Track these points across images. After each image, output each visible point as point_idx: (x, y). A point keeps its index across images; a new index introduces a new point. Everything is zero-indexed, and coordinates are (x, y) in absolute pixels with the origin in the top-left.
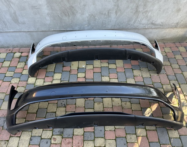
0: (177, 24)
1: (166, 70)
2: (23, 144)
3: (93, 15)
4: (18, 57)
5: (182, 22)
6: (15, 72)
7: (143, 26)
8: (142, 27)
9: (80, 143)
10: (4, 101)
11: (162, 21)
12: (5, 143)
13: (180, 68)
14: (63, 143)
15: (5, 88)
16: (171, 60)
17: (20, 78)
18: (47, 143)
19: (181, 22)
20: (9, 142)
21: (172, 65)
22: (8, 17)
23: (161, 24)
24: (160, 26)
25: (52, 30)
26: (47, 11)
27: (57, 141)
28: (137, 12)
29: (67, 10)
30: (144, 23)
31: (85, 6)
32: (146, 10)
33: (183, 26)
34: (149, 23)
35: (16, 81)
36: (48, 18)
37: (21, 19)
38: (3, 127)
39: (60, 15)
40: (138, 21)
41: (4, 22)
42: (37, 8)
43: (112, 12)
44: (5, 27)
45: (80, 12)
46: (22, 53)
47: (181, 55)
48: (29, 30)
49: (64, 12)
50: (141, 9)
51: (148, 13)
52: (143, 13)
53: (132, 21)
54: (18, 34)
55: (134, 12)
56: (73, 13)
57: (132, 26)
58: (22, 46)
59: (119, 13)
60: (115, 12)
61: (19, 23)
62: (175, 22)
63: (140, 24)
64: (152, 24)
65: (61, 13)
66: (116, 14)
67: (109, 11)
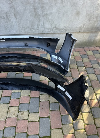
0: (81, 28)
1: (73, 73)
5: (85, 27)
7: (48, 31)
8: (47, 32)
13: (86, 71)
16: (78, 63)
19: (83, 26)
21: (79, 68)
23: (65, 28)
24: (65, 31)
28: (36, 15)
30: (47, 27)
32: (45, 13)
33: (86, 30)
34: (53, 27)
40: (41, 25)
43: (10, 15)
47: (88, 58)
50: (39, 12)
51: (48, 16)
52: (43, 17)
53: (35, 25)
55: (34, 15)
57: (37, 31)
59: (18, 16)
60: (13, 15)
62: (79, 26)
63: (44, 28)
64: (56, 27)
66: (15, 17)
67: (6, 14)
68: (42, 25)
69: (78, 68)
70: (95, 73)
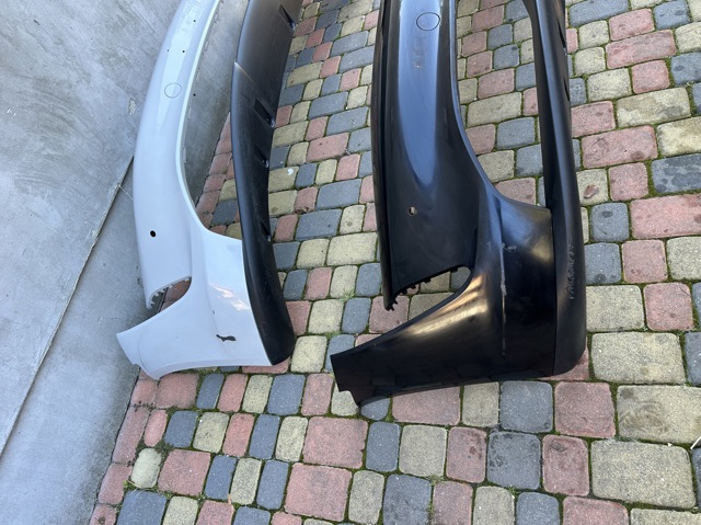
2: (624, 309)
3: (106, 53)
4: (159, 460)
6: (242, 453)
9: (598, 109)
10: (398, 472)
12: (628, 395)
14: (605, 161)
15: (325, 484)
17: (283, 417)
18: (607, 214)
20: (618, 378)
25: (95, 233)
26: (6, 181)
27: (596, 184)
31: (61, 41)
35: (296, 431)
36: (38, 203)
38: (541, 435)
39: (50, 151)
45: (74, 75)
46: (142, 445)
49: (47, 128)
56: (68, 101)
65: (45, 138)
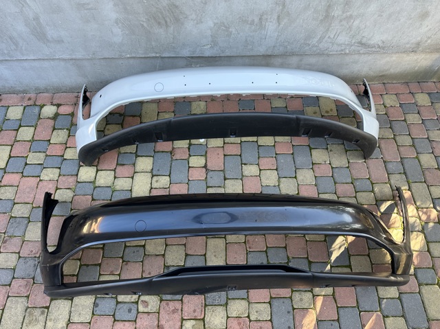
0: (418, 44)
1: (384, 151)
2: (80, 314)
3: (224, 24)
4: (51, 116)
5: (429, 41)
6: (48, 153)
7: (339, 49)
8: (337, 51)
10: (30, 221)
11: (384, 38)
12: (43, 313)
13: (413, 146)
14: (162, 312)
15: (28, 192)
16: (397, 126)
17: (60, 168)
18: (130, 311)
19: (427, 41)
21: (397, 138)
22: (21, 28)
23: (381, 45)
24: (378, 49)
25: (128, 56)
26: (114, 16)
27: (149, 307)
28: (327, 17)
29: (162, 13)
30: (341, 42)
31: (206, 3)
32: (348, 13)
33: (429, 49)
34: (353, 41)
35: (52, 176)
36: (117, 30)
37: (51, 33)
38: (33, 279)
39: (145, 25)
40: (329, 37)
41: (11, 38)
42: (90, 7)
43: (269, 17)
44: (15, 49)
45: (194, 16)
46: (58, 105)
47: (419, 113)
48: (74, 57)
49: (155, 18)
50: (337, 12)
51: (352, 21)
52: (341, 21)
53: (314, 37)
54: (46, 64)
55: (321, 18)
56: (177, 20)
57: (315, 49)
58: (57, 90)
59: (285, 21)
60: (276, 18)
61: (48, 40)
62: (414, 41)
63: (333, 44)
64: (361, 44)
65: (149, 20)
66: (278, 21)
67: (262, 16)
68: (332, 36)
69: (394, 139)
70: (433, 152)
